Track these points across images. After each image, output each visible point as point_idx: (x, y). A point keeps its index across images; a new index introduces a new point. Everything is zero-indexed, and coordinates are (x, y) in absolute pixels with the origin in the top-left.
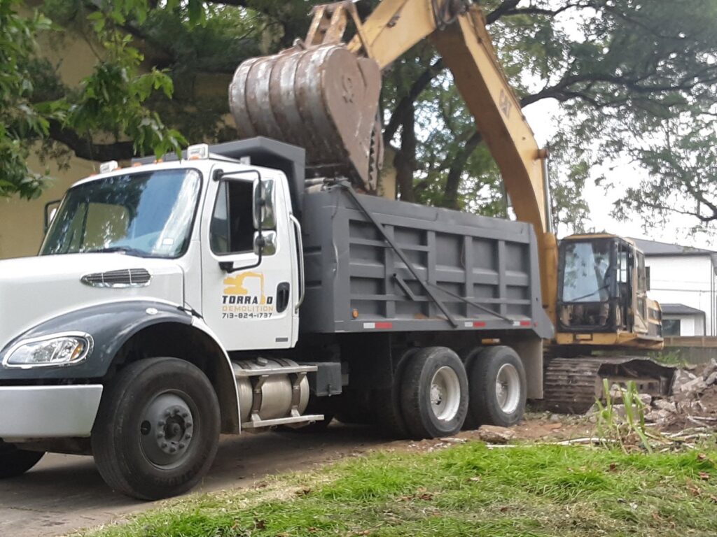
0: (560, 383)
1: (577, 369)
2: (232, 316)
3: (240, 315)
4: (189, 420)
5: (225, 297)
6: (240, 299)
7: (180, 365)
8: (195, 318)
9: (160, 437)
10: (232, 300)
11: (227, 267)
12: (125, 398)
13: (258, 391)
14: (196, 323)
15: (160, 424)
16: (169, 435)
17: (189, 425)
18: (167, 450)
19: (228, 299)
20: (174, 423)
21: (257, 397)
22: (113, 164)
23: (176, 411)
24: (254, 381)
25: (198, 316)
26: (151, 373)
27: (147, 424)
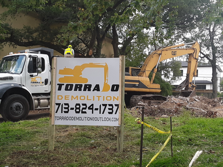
0: (133, 101)
1: (137, 98)
2: (33, 86)
3: (35, 86)
4: (22, 107)
5: (31, 82)
6: (35, 82)
7: (19, 96)
8: (23, 86)
9: (14, 110)
10: (33, 83)
11: (32, 76)
12: (6, 102)
13: (39, 102)
14: (23, 87)
15: (14, 108)
16: (17, 110)
17: (21, 108)
18: (16, 113)
19: (32, 83)
20: (18, 108)
21: (39, 103)
22: (12, 53)
23: (18, 105)
24: (38, 100)
25: (24, 86)
26: (12, 97)
27: (12, 108)
